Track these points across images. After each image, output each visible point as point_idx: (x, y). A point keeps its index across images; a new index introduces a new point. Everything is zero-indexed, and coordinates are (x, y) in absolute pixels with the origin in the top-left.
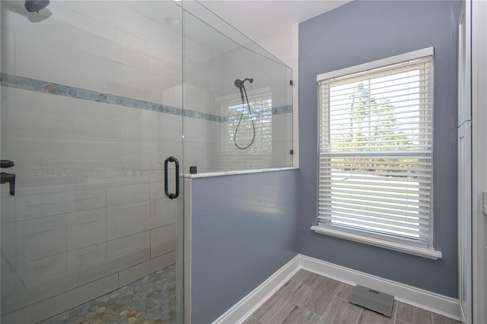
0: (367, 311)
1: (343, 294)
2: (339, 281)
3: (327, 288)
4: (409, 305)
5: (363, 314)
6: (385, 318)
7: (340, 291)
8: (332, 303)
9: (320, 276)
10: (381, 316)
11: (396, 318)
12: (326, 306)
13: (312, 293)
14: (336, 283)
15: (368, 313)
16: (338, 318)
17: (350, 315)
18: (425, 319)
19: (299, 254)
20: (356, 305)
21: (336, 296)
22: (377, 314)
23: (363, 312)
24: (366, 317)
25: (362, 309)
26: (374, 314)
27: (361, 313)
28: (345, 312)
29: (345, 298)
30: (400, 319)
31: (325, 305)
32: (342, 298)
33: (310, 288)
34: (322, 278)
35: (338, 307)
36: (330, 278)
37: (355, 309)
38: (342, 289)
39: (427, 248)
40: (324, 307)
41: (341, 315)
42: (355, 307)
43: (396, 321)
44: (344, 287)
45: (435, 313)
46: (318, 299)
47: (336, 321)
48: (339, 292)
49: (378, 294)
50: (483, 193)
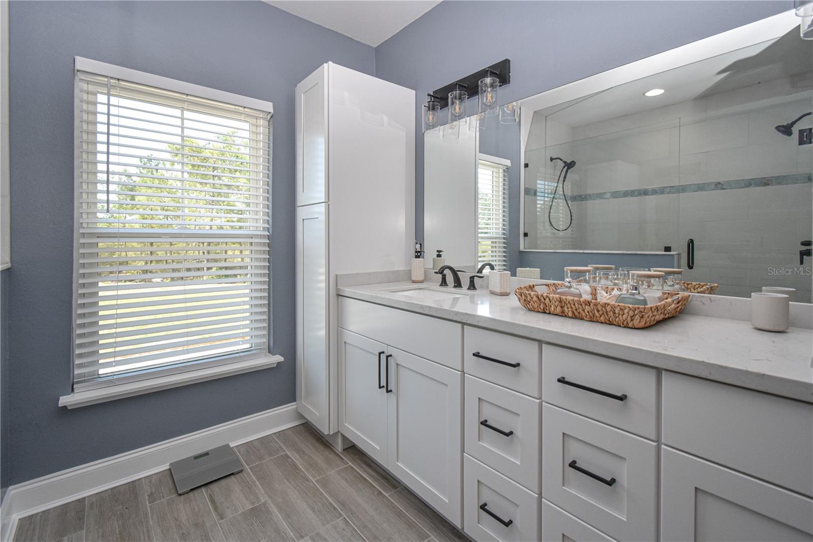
0: (212, 486)
1: (157, 493)
2: (133, 482)
3: (121, 507)
4: (248, 442)
5: (210, 494)
6: (237, 475)
7: (149, 493)
8: (152, 519)
9: (87, 499)
10: (233, 477)
11: (248, 466)
12: (148, 531)
13: (98, 536)
14: (129, 488)
15: (214, 487)
16: (182, 529)
17: (194, 509)
18: (272, 445)
19: (11, 488)
20: (192, 490)
21: (149, 504)
22: (225, 479)
23: (208, 491)
24: (216, 492)
25: (203, 490)
26: (223, 482)
27: (207, 494)
28: (184, 511)
29: (165, 496)
30: (253, 464)
31: (143, 532)
32: (160, 499)
33: (84, 531)
34: (94, 500)
35: (167, 515)
36: (111, 489)
37: (194, 496)
38: (149, 487)
39: (264, 356)
40: (146, 535)
41: (184, 521)
42: (191, 494)
43: (251, 469)
44: (150, 482)
45: (275, 433)
46: (120, 534)
47: (183, 534)
48: (148, 496)
49: (209, 454)
50: (337, 275)
